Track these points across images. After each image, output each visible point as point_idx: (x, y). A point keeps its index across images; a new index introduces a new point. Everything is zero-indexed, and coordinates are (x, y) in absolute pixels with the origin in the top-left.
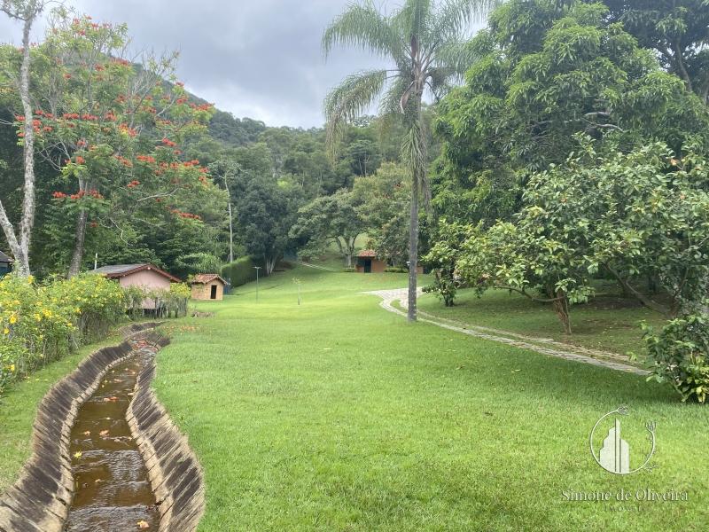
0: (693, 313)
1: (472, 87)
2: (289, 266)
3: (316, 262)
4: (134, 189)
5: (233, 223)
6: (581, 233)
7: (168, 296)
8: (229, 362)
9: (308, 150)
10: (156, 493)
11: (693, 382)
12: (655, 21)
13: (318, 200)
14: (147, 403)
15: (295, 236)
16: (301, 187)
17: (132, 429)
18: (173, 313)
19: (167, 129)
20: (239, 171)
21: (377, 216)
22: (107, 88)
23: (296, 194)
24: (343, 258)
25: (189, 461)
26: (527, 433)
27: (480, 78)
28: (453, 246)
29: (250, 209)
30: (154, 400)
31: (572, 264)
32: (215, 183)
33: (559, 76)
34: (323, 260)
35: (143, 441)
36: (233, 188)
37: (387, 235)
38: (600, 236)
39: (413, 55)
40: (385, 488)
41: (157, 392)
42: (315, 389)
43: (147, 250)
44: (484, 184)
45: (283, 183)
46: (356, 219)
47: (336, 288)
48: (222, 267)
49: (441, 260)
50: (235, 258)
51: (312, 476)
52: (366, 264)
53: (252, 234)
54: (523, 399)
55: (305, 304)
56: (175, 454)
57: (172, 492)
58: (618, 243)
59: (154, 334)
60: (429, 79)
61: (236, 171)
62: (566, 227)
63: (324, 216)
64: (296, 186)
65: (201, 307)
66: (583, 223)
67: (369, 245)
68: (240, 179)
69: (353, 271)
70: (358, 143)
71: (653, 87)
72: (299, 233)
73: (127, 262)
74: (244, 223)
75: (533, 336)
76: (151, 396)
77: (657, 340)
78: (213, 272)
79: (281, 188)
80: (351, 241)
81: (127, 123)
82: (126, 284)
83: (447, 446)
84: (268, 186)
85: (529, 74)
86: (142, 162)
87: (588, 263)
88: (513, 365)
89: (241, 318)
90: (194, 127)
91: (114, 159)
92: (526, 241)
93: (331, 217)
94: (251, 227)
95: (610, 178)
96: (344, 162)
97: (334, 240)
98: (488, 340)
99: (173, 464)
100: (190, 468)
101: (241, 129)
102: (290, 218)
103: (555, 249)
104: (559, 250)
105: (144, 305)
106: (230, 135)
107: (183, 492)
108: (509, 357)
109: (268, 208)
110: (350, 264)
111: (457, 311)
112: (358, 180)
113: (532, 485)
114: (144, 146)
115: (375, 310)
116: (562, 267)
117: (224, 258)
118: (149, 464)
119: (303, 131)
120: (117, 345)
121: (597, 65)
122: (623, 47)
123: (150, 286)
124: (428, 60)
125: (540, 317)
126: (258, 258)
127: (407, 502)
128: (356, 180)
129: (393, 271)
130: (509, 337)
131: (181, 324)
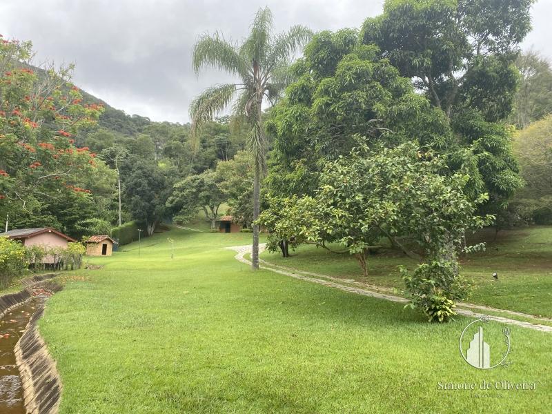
0: (435, 259)
1: (290, 99)
2: (166, 229)
3: (187, 225)
4: (36, 169)
5: (122, 195)
6: (357, 203)
7: (65, 253)
8: (106, 304)
9: (183, 139)
10: (27, 407)
11: (435, 308)
12: (412, 58)
13: (189, 178)
14: (32, 337)
15: (170, 205)
16: (176, 167)
17: (17, 359)
18: (70, 266)
19: (64, 123)
20: (127, 156)
21: (234, 190)
22: (14, 90)
23: (172, 173)
24: (209, 222)
25: (55, 381)
26: (318, 348)
27: (295, 94)
28: (275, 214)
29: (135, 184)
30: (37, 335)
31: (352, 226)
32: (106, 164)
33: (346, 94)
34: (194, 224)
35: (24, 367)
36: (122, 168)
37: (240, 204)
38: (370, 206)
39: (255, 74)
40: (203, 393)
41: (40, 328)
42: (168, 323)
43: (51, 217)
44: (300, 169)
45: (163, 164)
46: (218, 192)
47: (202, 245)
48: (112, 229)
49: (266, 223)
50: (123, 222)
51: (149, 387)
52: (226, 227)
53: (136, 204)
54: (321, 324)
55: (177, 258)
56: (45, 376)
57: (39, 405)
58: (381, 211)
59: (50, 283)
60: (267, 92)
61: (124, 155)
62: (347, 200)
63: (194, 190)
64: (172, 167)
65: (92, 261)
66: (359, 197)
67: (228, 212)
68: (128, 161)
69: (217, 232)
70: (221, 136)
71: (408, 103)
72: (174, 203)
73: (33, 226)
74: (130, 195)
75: (342, 278)
76: (36, 331)
77: (410, 279)
78: (105, 234)
79: (160, 168)
80: (215, 208)
81: (30, 118)
82: (29, 244)
83: (257, 360)
84: (149, 167)
85: (326, 92)
86: (43, 148)
87: (361, 225)
88: (321, 300)
89: (124, 270)
90: (86, 121)
91: (19, 146)
92: (321, 209)
93: (199, 191)
94: (136, 198)
95: (377, 166)
96: (209, 150)
97: (202, 208)
98: (307, 281)
99: (43, 383)
100: (55, 386)
101: (131, 123)
102: (168, 191)
103: (340, 215)
104: (342, 216)
105: (45, 260)
106: (122, 127)
107: (46, 405)
108: (319, 293)
109: (150, 184)
110: (214, 226)
111: (291, 260)
112: (220, 163)
113: (311, 385)
114: (43, 136)
115: (232, 261)
116: (345, 228)
117: (114, 223)
118: (26, 385)
119: (180, 125)
120: (17, 293)
121: (372, 87)
122: (389, 75)
123: (50, 245)
124: (266, 78)
125: (348, 264)
126: (141, 222)
127: (218, 402)
128: (219, 163)
129: (247, 232)
130: (323, 279)
131: (73, 275)
